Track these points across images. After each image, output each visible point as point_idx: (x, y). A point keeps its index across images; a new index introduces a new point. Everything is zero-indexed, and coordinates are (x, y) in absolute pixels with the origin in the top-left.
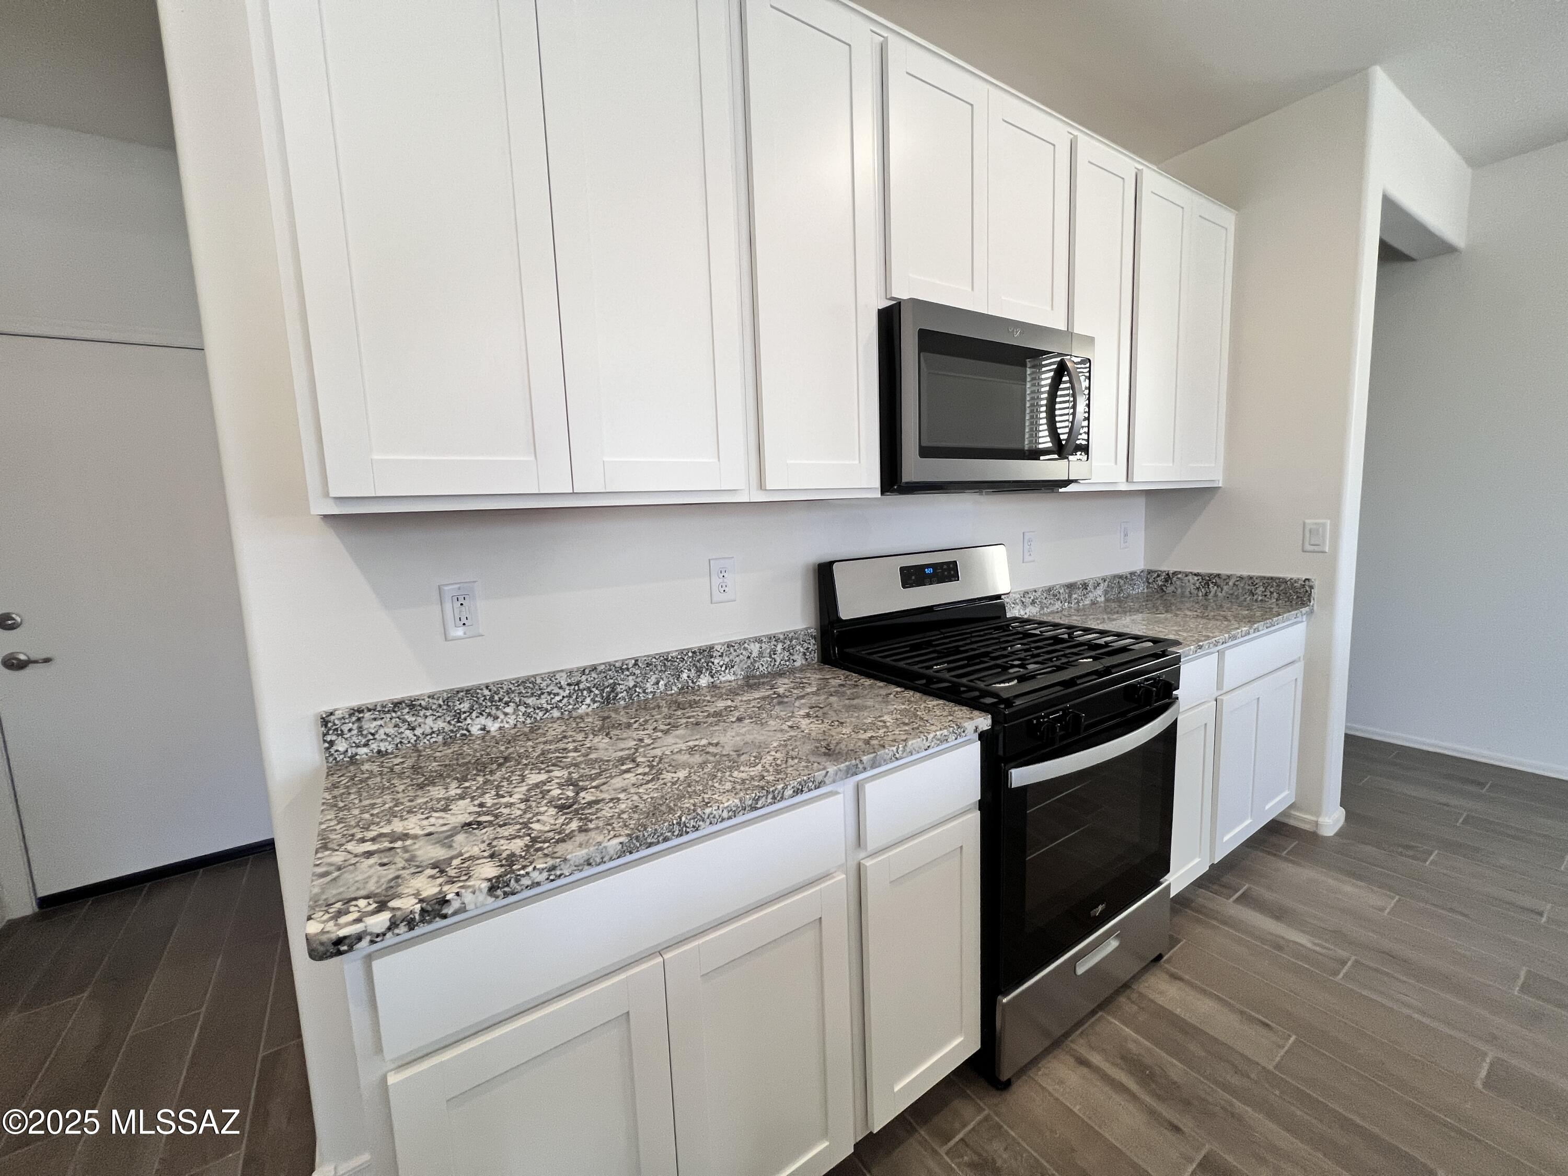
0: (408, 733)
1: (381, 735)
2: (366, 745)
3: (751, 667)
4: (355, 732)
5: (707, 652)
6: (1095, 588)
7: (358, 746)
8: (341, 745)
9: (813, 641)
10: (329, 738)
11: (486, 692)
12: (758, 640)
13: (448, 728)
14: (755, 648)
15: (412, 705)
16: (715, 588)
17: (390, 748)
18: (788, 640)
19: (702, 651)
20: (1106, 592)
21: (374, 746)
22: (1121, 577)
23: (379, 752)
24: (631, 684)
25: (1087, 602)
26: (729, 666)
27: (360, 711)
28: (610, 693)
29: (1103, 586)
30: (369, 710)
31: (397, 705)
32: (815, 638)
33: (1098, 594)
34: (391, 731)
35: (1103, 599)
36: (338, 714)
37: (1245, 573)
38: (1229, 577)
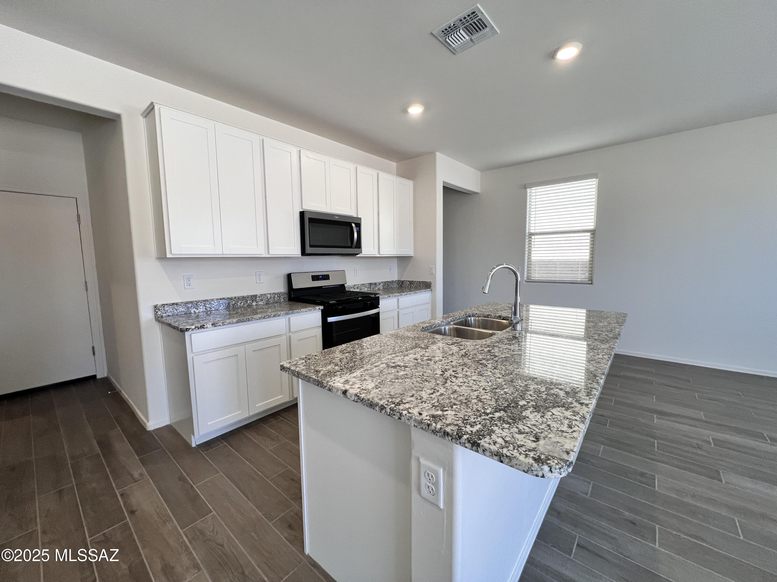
0: (175, 311)
1: (169, 311)
2: (165, 313)
3: (268, 301)
4: (163, 310)
5: (256, 296)
6: (379, 285)
7: (163, 313)
8: (159, 313)
9: (286, 295)
10: (156, 311)
11: (195, 302)
12: (270, 294)
13: (185, 311)
14: (269, 296)
15: (177, 304)
16: (257, 279)
17: (171, 315)
18: (279, 294)
19: (253, 296)
20: (383, 286)
21: (167, 314)
22: (388, 282)
23: (168, 315)
24: (234, 303)
25: (376, 289)
26: (262, 300)
27: (164, 305)
28: (228, 305)
29: (382, 284)
30: (166, 305)
31: (173, 304)
32: (287, 294)
33: (381, 287)
34: (171, 310)
35: (382, 288)
36: (159, 305)
37: (418, 280)
38: (415, 281)
